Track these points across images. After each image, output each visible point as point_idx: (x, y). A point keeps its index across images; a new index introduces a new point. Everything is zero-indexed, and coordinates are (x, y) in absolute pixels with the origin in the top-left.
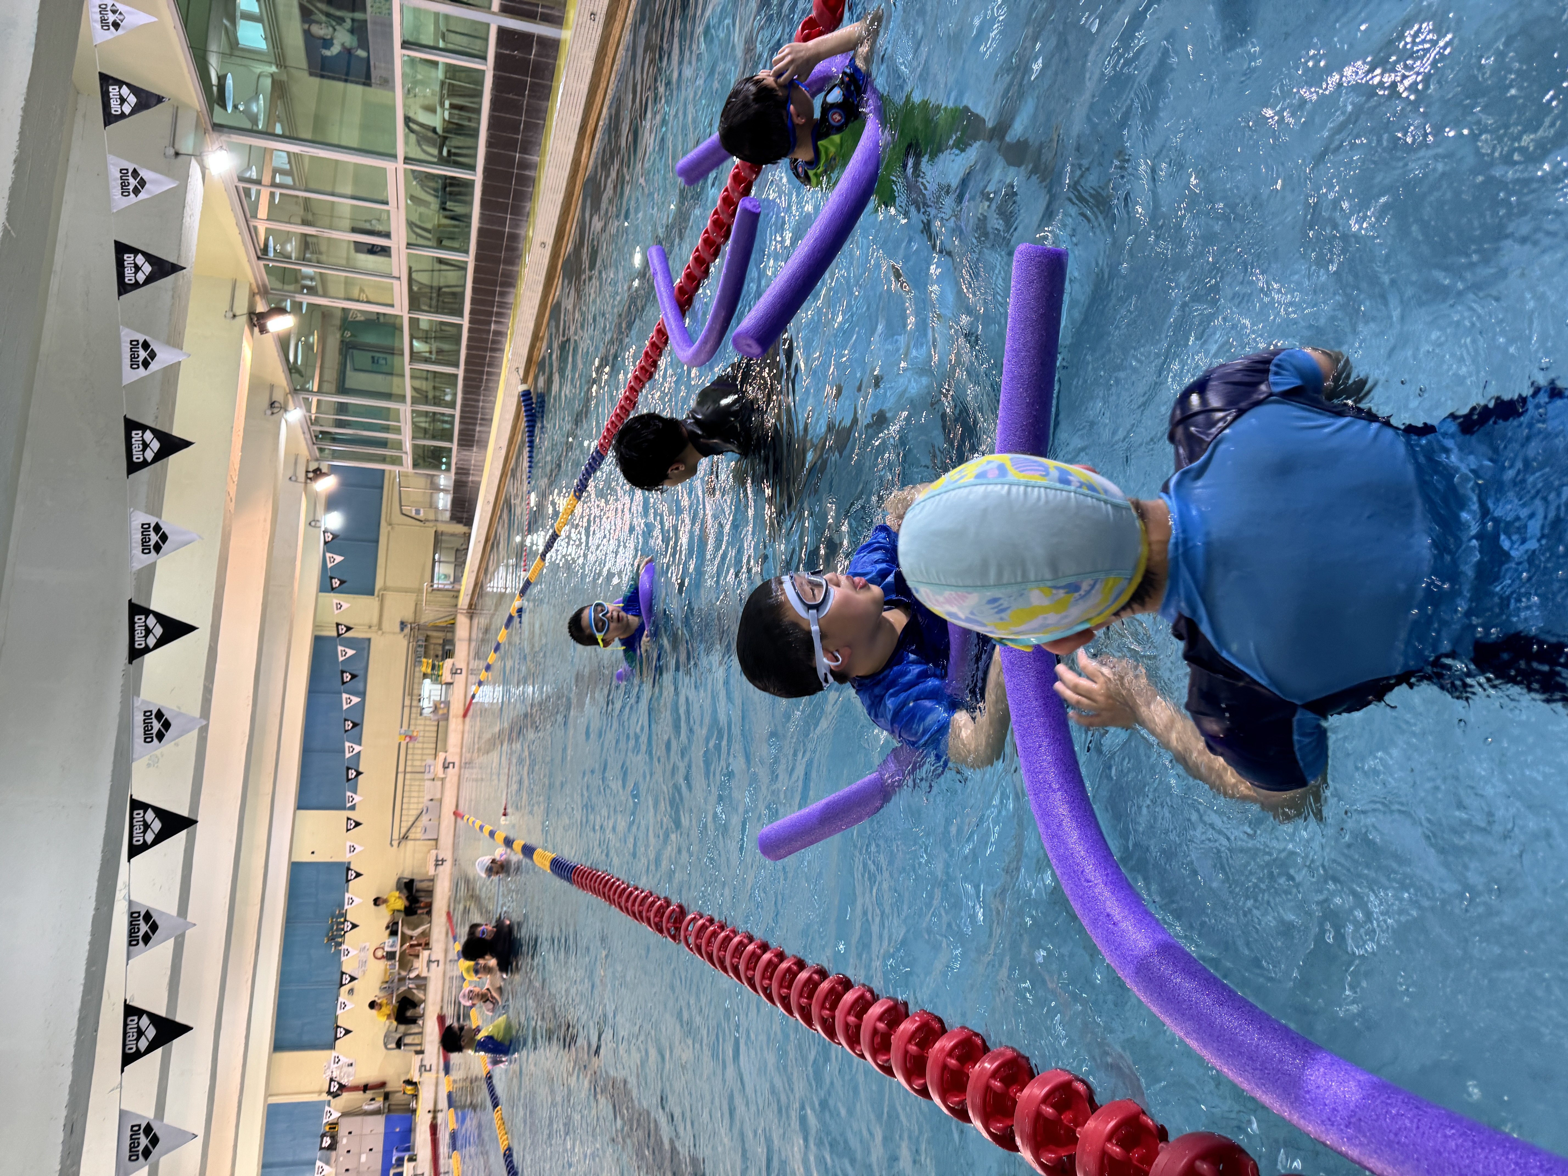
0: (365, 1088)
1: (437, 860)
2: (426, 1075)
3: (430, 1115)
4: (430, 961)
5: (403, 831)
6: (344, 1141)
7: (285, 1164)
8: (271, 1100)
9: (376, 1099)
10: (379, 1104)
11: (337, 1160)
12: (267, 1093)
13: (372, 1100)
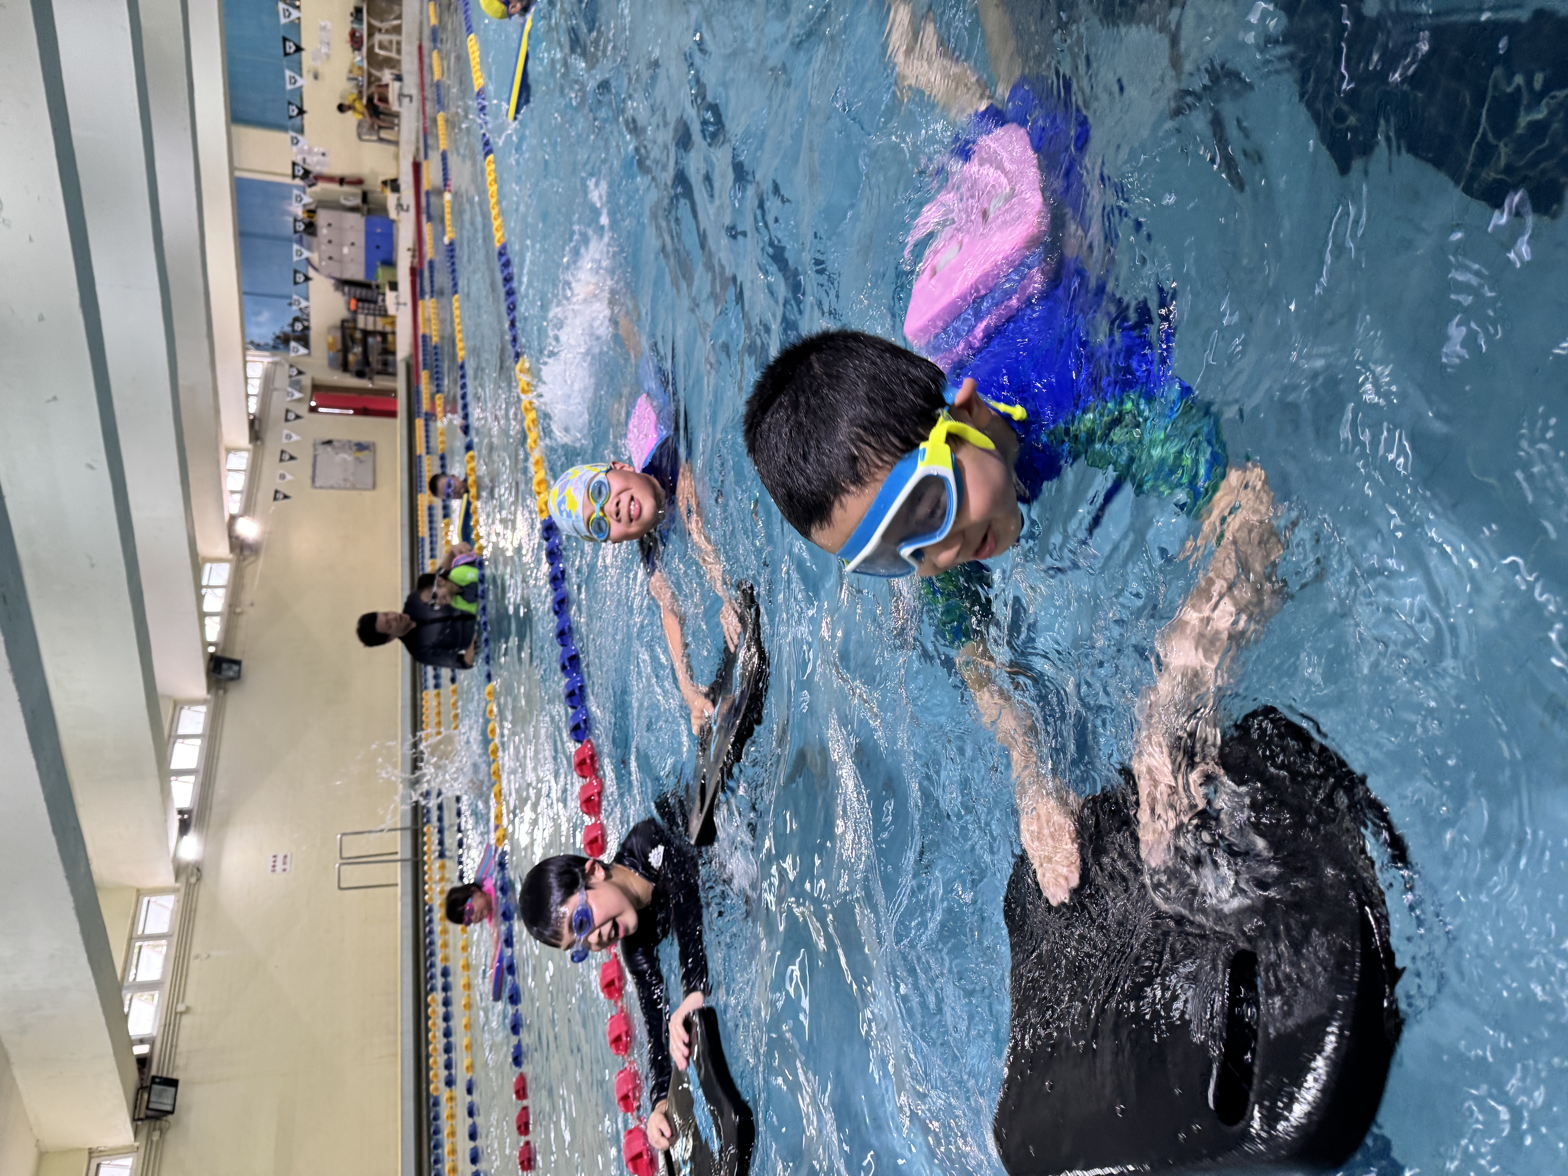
0: (342, 181)
2: (403, 214)
3: (410, 254)
4: (401, 96)
6: (323, 231)
7: (265, 237)
8: (238, 174)
9: (354, 195)
10: (357, 201)
11: (318, 247)
12: (232, 168)
13: (350, 196)
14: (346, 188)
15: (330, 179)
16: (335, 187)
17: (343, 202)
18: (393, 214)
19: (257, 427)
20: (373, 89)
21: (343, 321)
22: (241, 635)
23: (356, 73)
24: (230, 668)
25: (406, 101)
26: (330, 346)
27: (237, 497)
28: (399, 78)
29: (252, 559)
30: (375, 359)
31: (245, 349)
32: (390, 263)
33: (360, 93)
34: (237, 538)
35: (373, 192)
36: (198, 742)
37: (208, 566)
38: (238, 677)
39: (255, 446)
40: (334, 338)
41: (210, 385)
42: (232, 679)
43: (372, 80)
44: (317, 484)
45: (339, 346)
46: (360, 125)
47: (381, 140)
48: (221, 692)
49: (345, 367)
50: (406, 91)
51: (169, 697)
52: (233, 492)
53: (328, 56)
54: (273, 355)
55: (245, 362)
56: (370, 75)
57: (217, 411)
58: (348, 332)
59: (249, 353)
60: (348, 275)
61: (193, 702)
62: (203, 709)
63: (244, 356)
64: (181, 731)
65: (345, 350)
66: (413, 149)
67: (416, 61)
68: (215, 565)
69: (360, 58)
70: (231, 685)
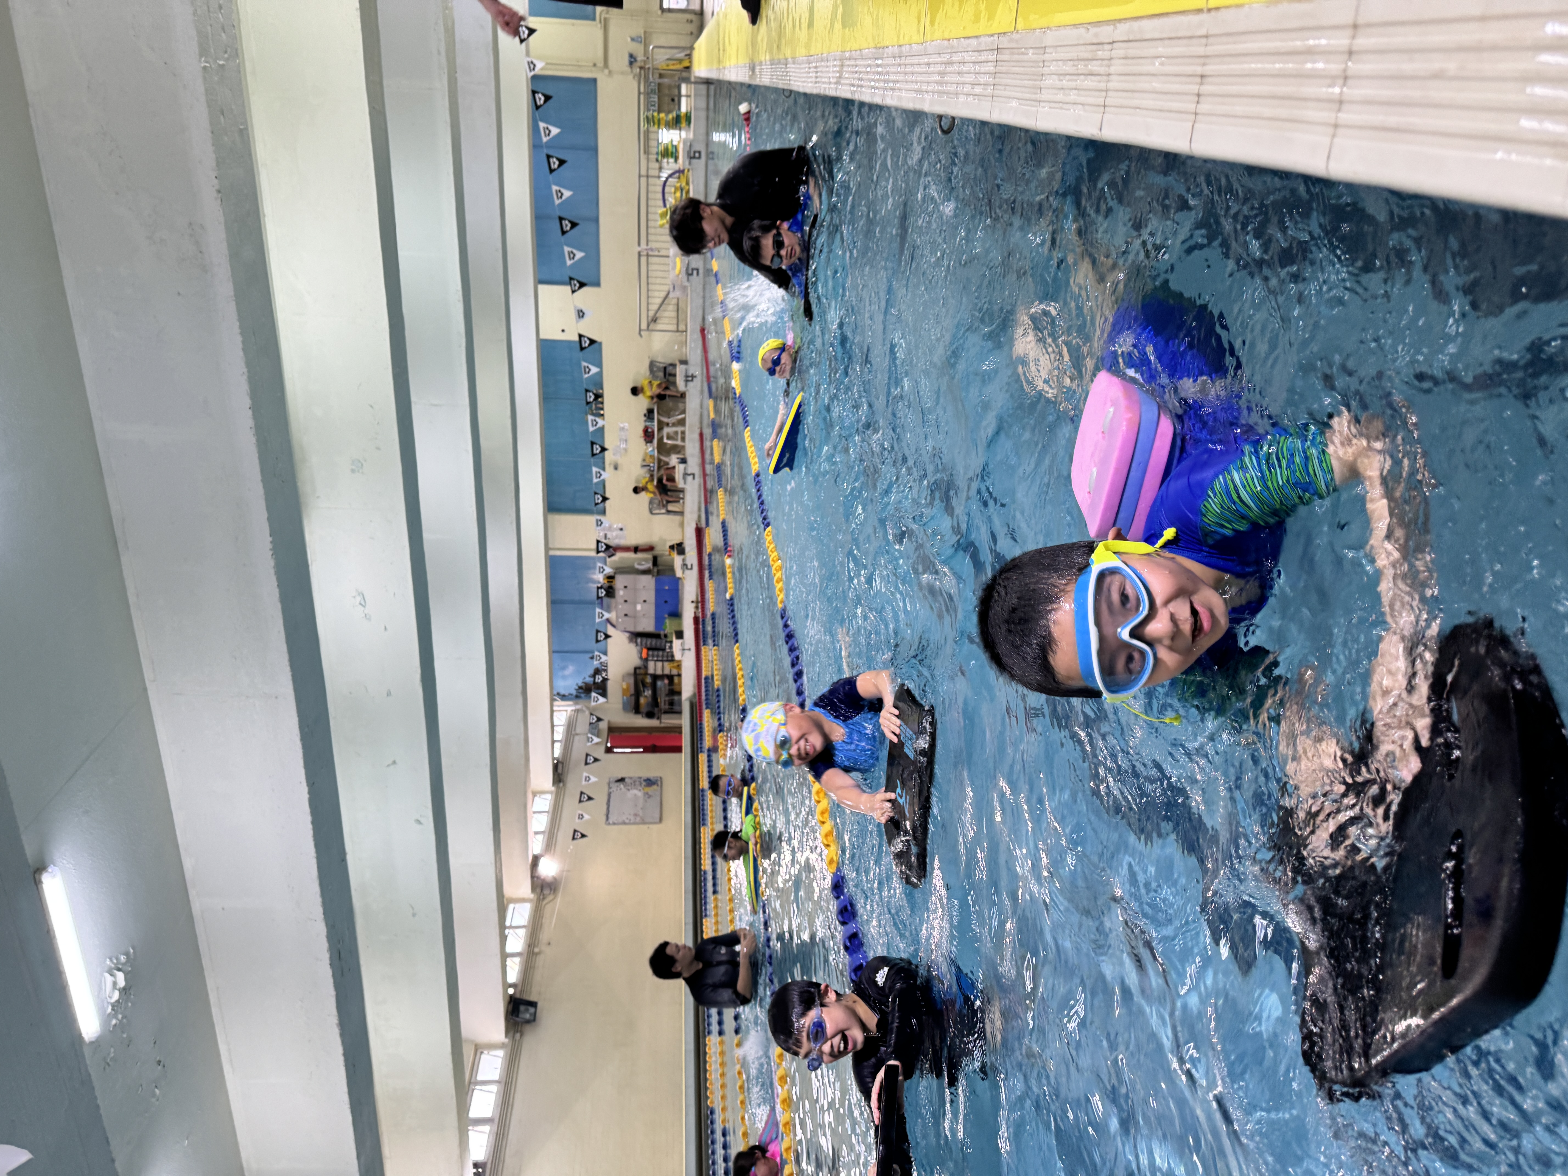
0: (636, 549)
1: (687, 376)
2: (687, 572)
3: (694, 605)
5: (651, 313)
6: (620, 593)
7: (573, 602)
8: (552, 553)
9: (646, 560)
10: (649, 565)
11: (616, 607)
12: (547, 548)
13: (643, 561)
14: (640, 555)
15: (626, 549)
16: (631, 555)
17: (637, 566)
18: (679, 573)
19: (560, 770)
20: (662, 472)
21: (636, 669)
22: (538, 976)
23: (648, 460)
24: (527, 1010)
25: (690, 478)
26: (624, 692)
27: (540, 837)
28: (683, 461)
29: (551, 897)
30: (662, 700)
31: (552, 700)
32: (676, 614)
33: (652, 476)
34: (538, 878)
35: (663, 555)
36: (494, 1088)
37: (511, 907)
38: (533, 1020)
39: (558, 788)
40: (628, 685)
41: (522, 736)
42: (528, 1022)
43: (661, 465)
44: (611, 821)
45: (632, 691)
46: (651, 502)
47: (669, 512)
48: (518, 1035)
49: (637, 710)
50: (689, 472)
51: (472, 1041)
52: (536, 833)
53: (626, 450)
54: (576, 704)
55: (552, 712)
56: (659, 461)
57: (527, 759)
58: (640, 677)
59: (556, 703)
60: (640, 629)
61: (492, 1046)
62: (501, 1053)
63: (552, 706)
64: (480, 1078)
65: (637, 694)
66: (695, 516)
67: (697, 445)
68: (517, 906)
69: (652, 449)
70: (527, 1028)
